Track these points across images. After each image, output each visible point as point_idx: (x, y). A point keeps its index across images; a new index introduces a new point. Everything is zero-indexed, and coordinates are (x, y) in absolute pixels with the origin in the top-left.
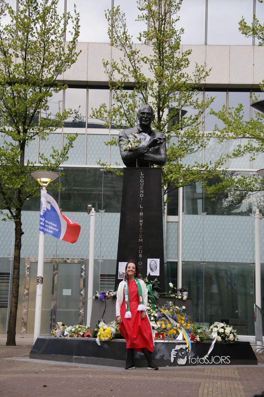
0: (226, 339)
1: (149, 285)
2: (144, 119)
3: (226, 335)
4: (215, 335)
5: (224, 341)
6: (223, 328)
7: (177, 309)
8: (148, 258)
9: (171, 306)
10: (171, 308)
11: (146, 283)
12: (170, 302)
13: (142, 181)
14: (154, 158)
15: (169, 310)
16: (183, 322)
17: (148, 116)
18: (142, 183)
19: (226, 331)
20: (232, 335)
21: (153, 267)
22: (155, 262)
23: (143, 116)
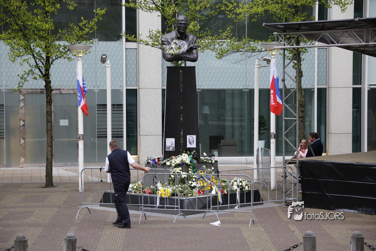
0: (243, 190)
1: (190, 156)
2: (182, 28)
3: (243, 187)
4: (235, 187)
5: (242, 191)
6: (241, 182)
7: (209, 171)
8: (188, 135)
9: (205, 169)
10: (205, 170)
11: (188, 154)
12: (204, 166)
13: (181, 76)
14: (190, 58)
15: (204, 172)
16: (214, 180)
17: (185, 26)
18: (181, 78)
19: (243, 184)
20: (247, 186)
21: (191, 141)
22: (193, 138)
23: (181, 25)
